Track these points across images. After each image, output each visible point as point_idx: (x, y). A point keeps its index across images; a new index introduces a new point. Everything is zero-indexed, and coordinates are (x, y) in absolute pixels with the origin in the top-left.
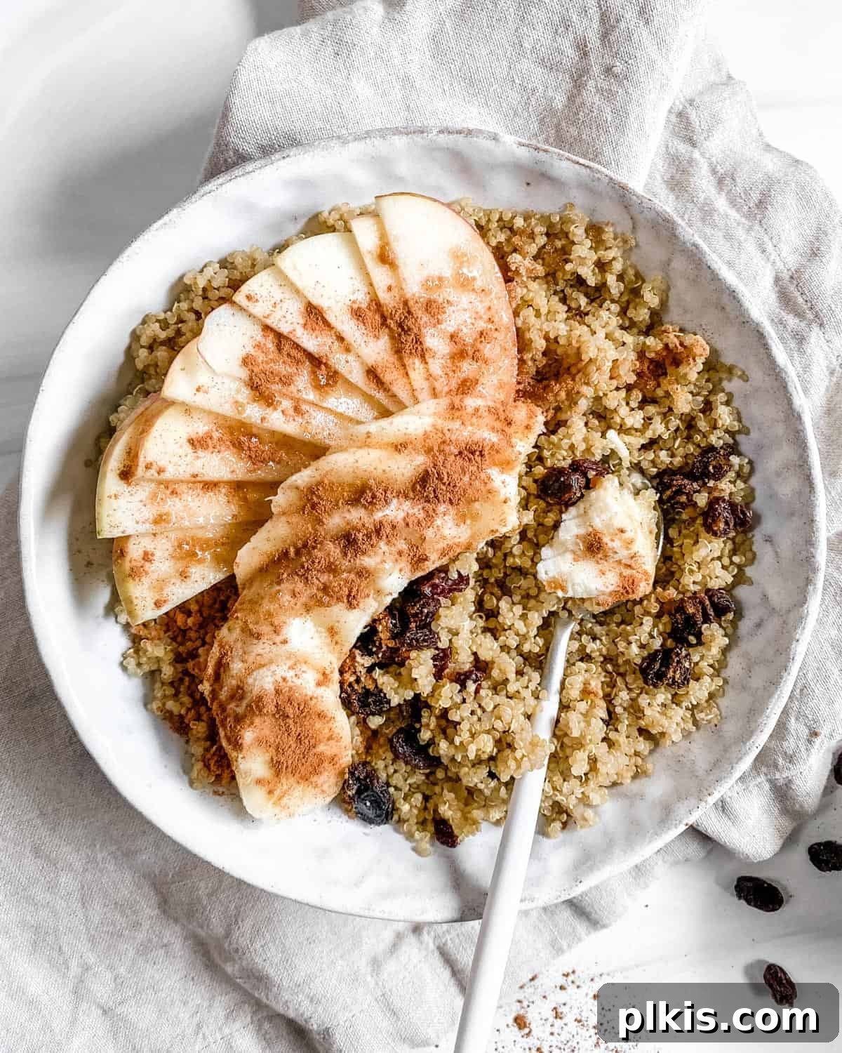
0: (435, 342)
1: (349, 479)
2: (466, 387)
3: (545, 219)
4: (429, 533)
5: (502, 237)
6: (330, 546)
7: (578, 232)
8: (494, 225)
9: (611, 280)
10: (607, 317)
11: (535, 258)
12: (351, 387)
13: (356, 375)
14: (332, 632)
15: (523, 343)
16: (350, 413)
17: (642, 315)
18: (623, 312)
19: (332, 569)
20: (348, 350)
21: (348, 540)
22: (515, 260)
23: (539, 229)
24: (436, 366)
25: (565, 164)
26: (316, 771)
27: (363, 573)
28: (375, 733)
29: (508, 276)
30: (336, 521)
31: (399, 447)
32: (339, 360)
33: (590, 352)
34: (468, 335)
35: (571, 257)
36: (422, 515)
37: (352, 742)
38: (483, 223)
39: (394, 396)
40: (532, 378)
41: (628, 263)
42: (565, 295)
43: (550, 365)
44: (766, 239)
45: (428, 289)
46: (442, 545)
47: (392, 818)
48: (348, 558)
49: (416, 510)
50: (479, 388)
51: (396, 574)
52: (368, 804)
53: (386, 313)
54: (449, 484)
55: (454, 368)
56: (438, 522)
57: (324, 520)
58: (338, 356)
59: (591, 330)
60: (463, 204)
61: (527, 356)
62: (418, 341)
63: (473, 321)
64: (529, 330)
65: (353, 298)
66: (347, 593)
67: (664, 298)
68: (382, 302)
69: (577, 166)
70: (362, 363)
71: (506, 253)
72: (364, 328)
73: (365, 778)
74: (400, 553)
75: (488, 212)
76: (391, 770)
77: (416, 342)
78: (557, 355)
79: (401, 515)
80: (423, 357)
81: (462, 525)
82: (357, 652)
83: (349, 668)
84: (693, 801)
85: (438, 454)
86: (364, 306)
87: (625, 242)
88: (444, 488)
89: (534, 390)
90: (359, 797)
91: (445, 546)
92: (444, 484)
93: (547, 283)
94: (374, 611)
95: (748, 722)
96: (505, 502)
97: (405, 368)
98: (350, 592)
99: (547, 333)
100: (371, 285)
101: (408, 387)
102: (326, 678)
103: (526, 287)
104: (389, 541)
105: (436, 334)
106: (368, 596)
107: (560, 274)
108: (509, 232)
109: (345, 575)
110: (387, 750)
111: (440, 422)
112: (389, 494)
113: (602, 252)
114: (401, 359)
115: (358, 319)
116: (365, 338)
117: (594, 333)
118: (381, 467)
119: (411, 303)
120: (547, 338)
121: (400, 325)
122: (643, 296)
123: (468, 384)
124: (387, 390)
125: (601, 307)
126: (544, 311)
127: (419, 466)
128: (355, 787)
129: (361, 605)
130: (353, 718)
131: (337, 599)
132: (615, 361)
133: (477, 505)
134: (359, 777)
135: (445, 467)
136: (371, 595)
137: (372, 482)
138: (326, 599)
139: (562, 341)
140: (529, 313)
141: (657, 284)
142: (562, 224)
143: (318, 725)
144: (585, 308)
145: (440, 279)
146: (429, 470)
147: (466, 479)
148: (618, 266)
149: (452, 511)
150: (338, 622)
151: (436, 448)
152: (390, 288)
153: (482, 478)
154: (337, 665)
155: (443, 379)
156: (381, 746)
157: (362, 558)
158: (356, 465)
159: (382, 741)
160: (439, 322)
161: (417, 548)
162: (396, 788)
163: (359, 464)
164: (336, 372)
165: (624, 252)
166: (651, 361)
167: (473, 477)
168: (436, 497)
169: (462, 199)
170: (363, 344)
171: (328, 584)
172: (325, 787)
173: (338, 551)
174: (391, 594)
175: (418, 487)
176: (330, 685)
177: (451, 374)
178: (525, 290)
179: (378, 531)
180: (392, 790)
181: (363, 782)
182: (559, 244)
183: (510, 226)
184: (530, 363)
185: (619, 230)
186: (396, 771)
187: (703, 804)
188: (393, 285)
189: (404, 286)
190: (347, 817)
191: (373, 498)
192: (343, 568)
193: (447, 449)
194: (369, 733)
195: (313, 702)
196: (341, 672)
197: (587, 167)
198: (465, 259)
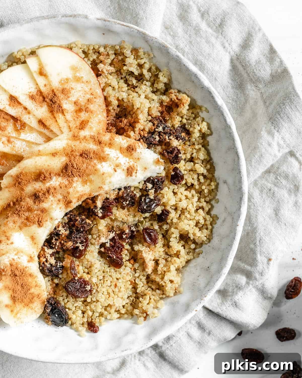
0: (68, 106)
1: (33, 170)
2: (83, 125)
3: (113, 47)
4: (71, 190)
5: (95, 57)
6: (28, 200)
7: (128, 52)
8: (91, 52)
9: (145, 72)
10: (145, 88)
11: (111, 65)
12: (32, 129)
13: (34, 123)
14: (33, 238)
15: (107, 103)
16: (33, 140)
17: (161, 86)
18: (152, 85)
19: (29, 210)
20: (29, 113)
21: (36, 197)
22: (101, 66)
23: (111, 52)
24: (69, 116)
25: (118, 26)
26: (31, 301)
27: (43, 211)
28: (57, 285)
29: (98, 74)
30: (30, 188)
31: (54, 154)
32: (26, 118)
33: (137, 105)
34: (82, 101)
35: (126, 63)
36: (67, 183)
37: (46, 288)
38: (86, 50)
39: (52, 131)
40: (114, 117)
41: (152, 64)
42: (126, 79)
43: (122, 111)
44: (225, 41)
45: (62, 84)
46: (77, 195)
47: (68, 323)
48: (37, 204)
49: (64, 181)
50: (90, 124)
51: (58, 210)
52: (57, 316)
53: (44, 96)
54: (77, 169)
55: (77, 117)
56: (74, 185)
57: (24, 189)
58: (25, 116)
59: (139, 94)
60: (76, 43)
61: (111, 108)
62: (60, 106)
63: (84, 95)
64: (109, 97)
65: (29, 91)
66: (37, 220)
67: (170, 78)
68: (42, 91)
69: (123, 26)
70: (36, 118)
71: (97, 63)
72: (35, 103)
73: (54, 304)
74: (59, 201)
75: (88, 46)
76: (66, 301)
77: (59, 107)
78: (124, 107)
79: (58, 183)
80: (63, 113)
81: (86, 186)
82: (46, 248)
83: (42, 255)
84: (198, 300)
85: (71, 156)
86: (35, 94)
87: (149, 55)
88: (75, 170)
89: (115, 123)
90: (52, 313)
91: (79, 195)
92: (75, 169)
93: (117, 75)
94: (50, 228)
95: (221, 263)
96: (103, 174)
97: (55, 119)
98: (39, 219)
99: (118, 98)
100: (37, 84)
101: (57, 126)
102: (32, 259)
103: (107, 78)
104: (54, 196)
105: (68, 103)
106: (47, 221)
107: (122, 71)
108: (97, 54)
109: (36, 212)
110: (63, 292)
111: (70, 142)
112: (52, 175)
113: (139, 60)
114: (53, 114)
115: (32, 100)
116: (36, 107)
117: (140, 96)
118: (47, 164)
119: (55, 91)
120: (118, 100)
121: (51, 100)
122: (159, 78)
123: (84, 123)
124: (48, 129)
125: (142, 83)
126: (116, 87)
127: (63, 162)
128: (50, 308)
129: (44, 225)
130: (47, 279)
131: (33, 223)
132: (150, 108)
133: (91, 177)
134: (51, 303)
135: (75, 161)
136: (48, 220)
137: (43, 171)
138: (28, 224)
139: (125, 100)
140: (109, 89)
141: (165, 72)
142: (121, 49)
143: (30, 280)
144: (135, 84)
145: (67, 79)
146: (68, 163)
147: (85, 165)
148: (147, 66)
149: (80, 180)
150: (35, 233)
151: (69, 153)
152: (45, 85)
153: (92, 165)
154: (36, 254)
155: (73, 122)
156: (60, 290)
157: (42, 204)
158: (36, 164)
159: (60, 288)
160: (68, 97)
161: (66, 197)
162: (69, 309)
163: (37, 164)
164: (25, 123)
165: (150, 59)
166: (166, 106)
167: (88, 165)
168: (73, 174)
169: (76, 41)
170: (35, 110)
171: (28, 216)
172: (36, 309)
173: (32, 202)
174: (57, 219)
175: (64, 171)
176: (34, 262)
177: (76, 119)
178: (107, 79)
179: (48, 191)
180: (67, 310)
181: (54, 306)
182: (120, 58)
183: (98, 51)
184: (112, 111)
185: (146, 50)
186: (68, 301)
187: (203, 301)
188: (47, 84)
189: (51, 84)
190: (47, 325)
191: (45, 177)
192: (35, 209)
193: (74, 154)
194: (54, 285)
195: (27, 269)
196: (39, 257)
197: (128, 26)
198: (77, 69)
